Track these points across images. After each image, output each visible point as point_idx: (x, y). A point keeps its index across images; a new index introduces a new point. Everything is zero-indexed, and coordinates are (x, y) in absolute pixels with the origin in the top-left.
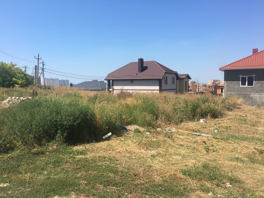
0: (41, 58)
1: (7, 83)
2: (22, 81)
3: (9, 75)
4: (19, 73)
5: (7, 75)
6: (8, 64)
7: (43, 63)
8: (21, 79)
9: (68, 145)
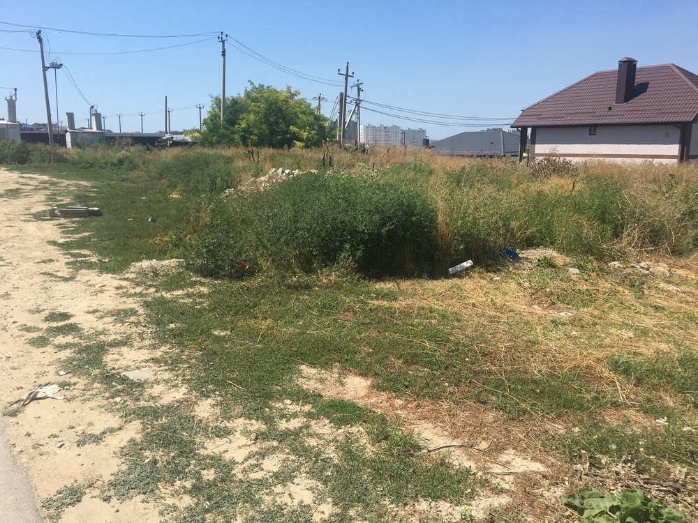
0: (353, 73)
1: (279, 137)
2: (310, 133)
3: (284, 119)
4: (304, 113)
5: (278, 117)
6: (282, 91)
7: (358, 85)
8: (308, 128)
9: (364, 278)
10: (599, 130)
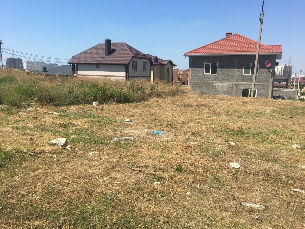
10: (100, 66)
